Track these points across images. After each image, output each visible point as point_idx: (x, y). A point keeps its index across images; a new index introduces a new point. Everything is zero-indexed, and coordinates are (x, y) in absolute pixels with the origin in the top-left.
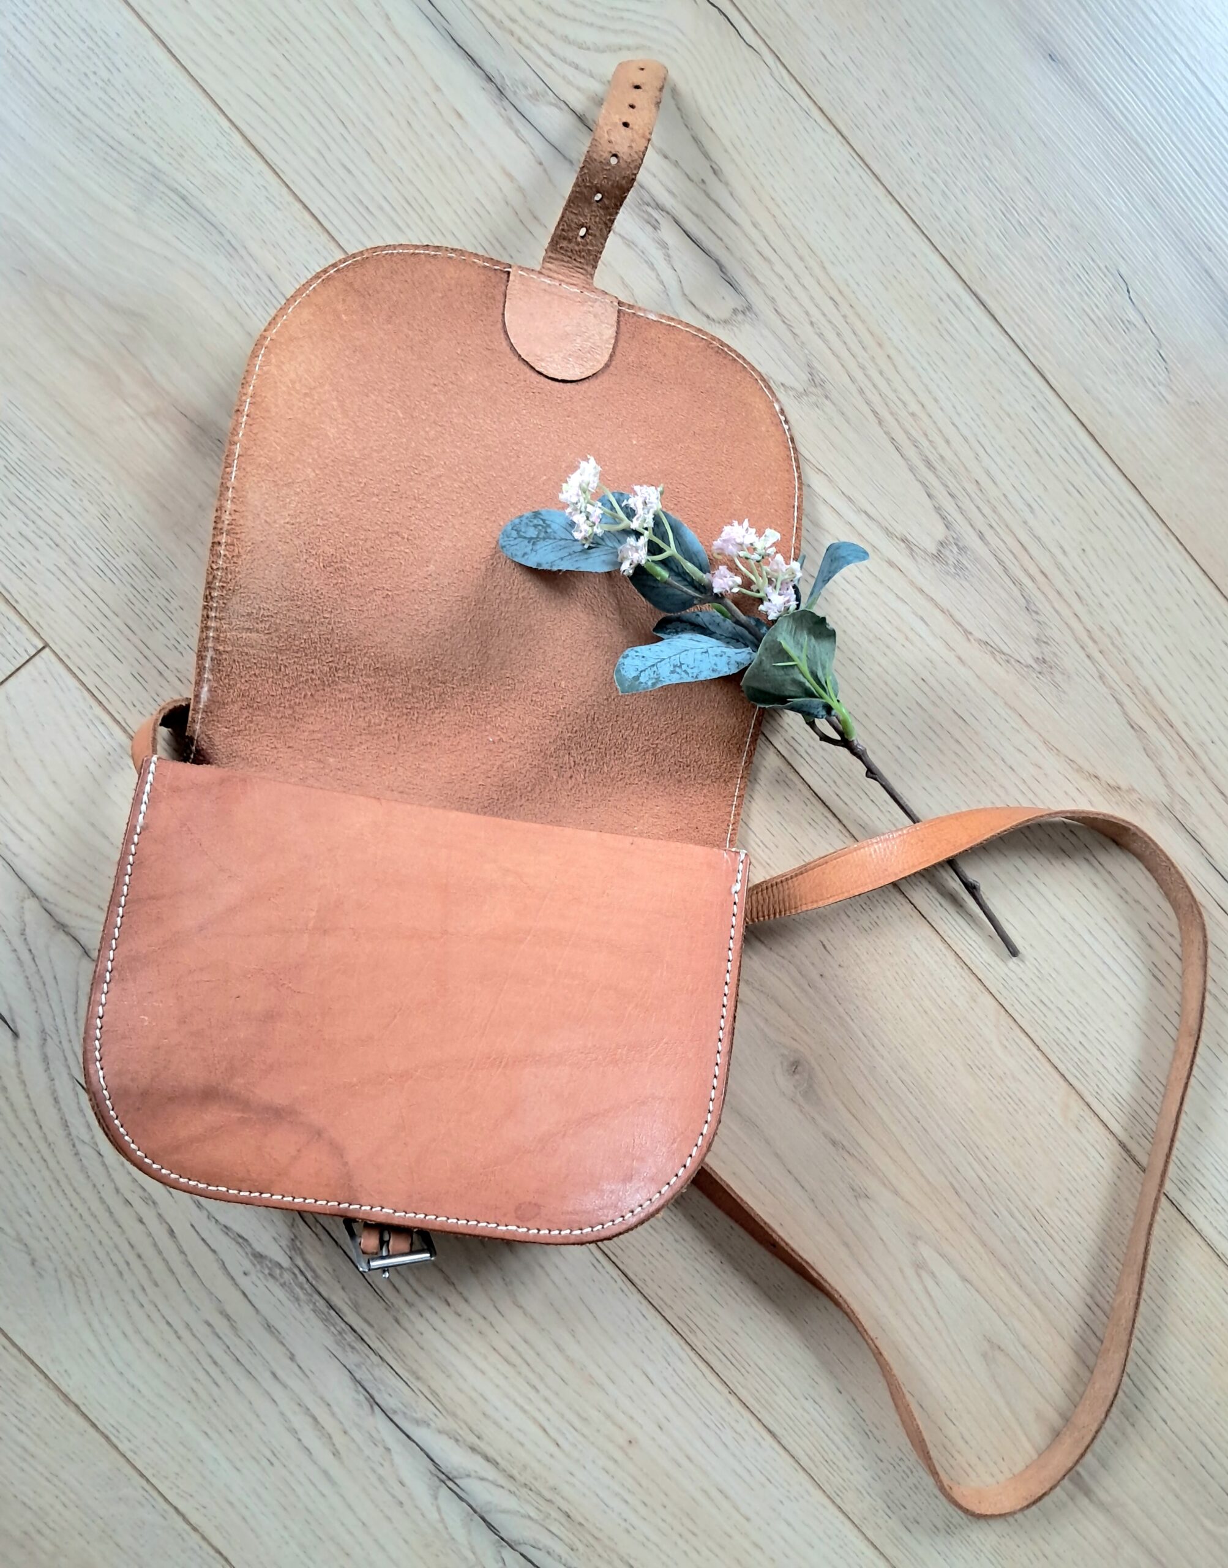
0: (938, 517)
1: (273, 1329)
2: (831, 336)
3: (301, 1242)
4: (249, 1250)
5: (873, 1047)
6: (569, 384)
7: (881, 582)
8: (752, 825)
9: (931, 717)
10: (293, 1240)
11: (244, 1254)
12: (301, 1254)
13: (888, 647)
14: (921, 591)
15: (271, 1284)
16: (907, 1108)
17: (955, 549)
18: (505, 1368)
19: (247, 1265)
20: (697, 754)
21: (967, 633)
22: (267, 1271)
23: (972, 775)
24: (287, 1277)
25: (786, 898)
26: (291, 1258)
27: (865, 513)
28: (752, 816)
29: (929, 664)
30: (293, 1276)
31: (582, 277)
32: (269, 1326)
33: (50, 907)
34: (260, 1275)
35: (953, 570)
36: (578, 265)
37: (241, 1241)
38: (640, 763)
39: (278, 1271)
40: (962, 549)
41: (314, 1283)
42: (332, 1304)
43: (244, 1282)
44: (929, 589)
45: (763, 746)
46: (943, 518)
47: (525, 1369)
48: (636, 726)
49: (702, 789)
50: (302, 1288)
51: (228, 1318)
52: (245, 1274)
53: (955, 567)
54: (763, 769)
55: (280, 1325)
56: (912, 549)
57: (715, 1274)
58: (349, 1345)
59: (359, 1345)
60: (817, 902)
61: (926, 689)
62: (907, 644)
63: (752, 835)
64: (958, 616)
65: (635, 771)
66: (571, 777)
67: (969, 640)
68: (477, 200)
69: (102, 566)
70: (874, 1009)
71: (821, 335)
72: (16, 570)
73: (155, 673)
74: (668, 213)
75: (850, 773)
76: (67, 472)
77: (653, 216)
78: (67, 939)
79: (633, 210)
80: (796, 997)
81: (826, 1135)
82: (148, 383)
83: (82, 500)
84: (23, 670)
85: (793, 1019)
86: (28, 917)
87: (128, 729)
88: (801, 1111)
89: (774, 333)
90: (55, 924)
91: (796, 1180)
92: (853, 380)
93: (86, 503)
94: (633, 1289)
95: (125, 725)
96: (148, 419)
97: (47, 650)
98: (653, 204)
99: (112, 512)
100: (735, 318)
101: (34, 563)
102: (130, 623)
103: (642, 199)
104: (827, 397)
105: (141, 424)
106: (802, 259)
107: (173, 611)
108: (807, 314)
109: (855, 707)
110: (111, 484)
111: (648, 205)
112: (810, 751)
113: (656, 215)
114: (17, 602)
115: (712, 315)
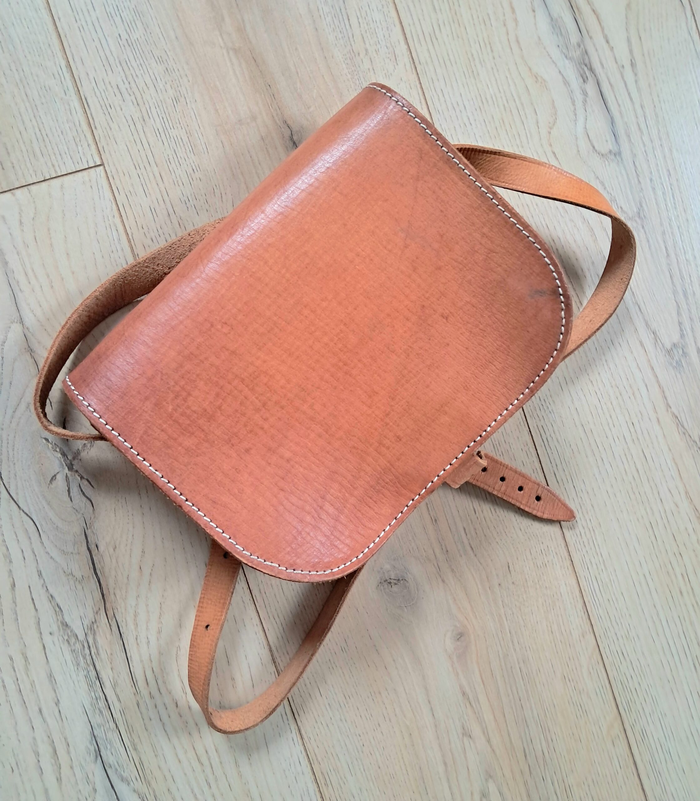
0: (678, 328)
1: (53, 679)
2: (660, 193)
3: (97, 626)
4: (60, 618)
5: (513, 642)
9: (628, 448)
10: (93, 623)
11: (55, 620)
12: (94, 634)
13: (621, 394)
14: (653, 369)
15: (65, 647)
16: (517, 689)
17: (681, 352)
18: (196, 765)
19: (55, 628)
21: (668, 406)
22: (66, 638)
23: (637, 494)
24: (78, 646)
26: (86, 634)
29: (640, 416)
30: (82, 647)
32: (51, 675)
33: (29, 335)
34: (61, 638)
35: (675, 364)
37: (57, 609)
39: (73, 640)
40: (685, 354)
41: (94, 657)
42: (100, 676)
43: (47, 639)
44: (657, 370)
46: (681, 330)
47: (208, 770)
50: (84, 658)
51: (26, 659)
52: (51, 634)
53: (677, 362)
55: (59, 678)
56: (657, 341)
57: (356, 751)
58: (99, 710)
59: (106, 712)
61: (632, 430)
62: (632, 397)
64: (667, 394)
67: (668, 410)
68: (488, 14)
69: (161, 130)
70: (522, 618)
71: (654, 189)
72: (104, 108)
73: (165, 212)
74: (595, 76)
75: (567, 463)
76: (165, 61)
77: (585, 73)
78: (31, 361)
79: (576, 65)
80: (479, 592)
81: (461, 687)
82: (241, 30)
83: (166, 83)
84: (79, 174)
85: (471, 606)
86: (10, 335)
87: (132, 241)
88: (452, 666)
89: (627, 175)
90: (27, 347)
91: (432, 709)
92: (662, 224)
93: (168, 86)
94: (300, 741)
95: (131, 237)
96: (231, 53)
97: (102, 167)
98: (589, 66)
99: (182, 99)
100: (609, 155)
101: (118, 109)
102: (163, 174)
103: (583, 61)
104: (643, 227)
105: (225, 54)
106: (660, 139)
107: (194, 179)
108: (651, 173)
109: (587, 423)
110: (189, 81)
111: (586, 65)
112: (549, 439)
113: (588, 73)
114: (96, 128)
115: (596, 148)
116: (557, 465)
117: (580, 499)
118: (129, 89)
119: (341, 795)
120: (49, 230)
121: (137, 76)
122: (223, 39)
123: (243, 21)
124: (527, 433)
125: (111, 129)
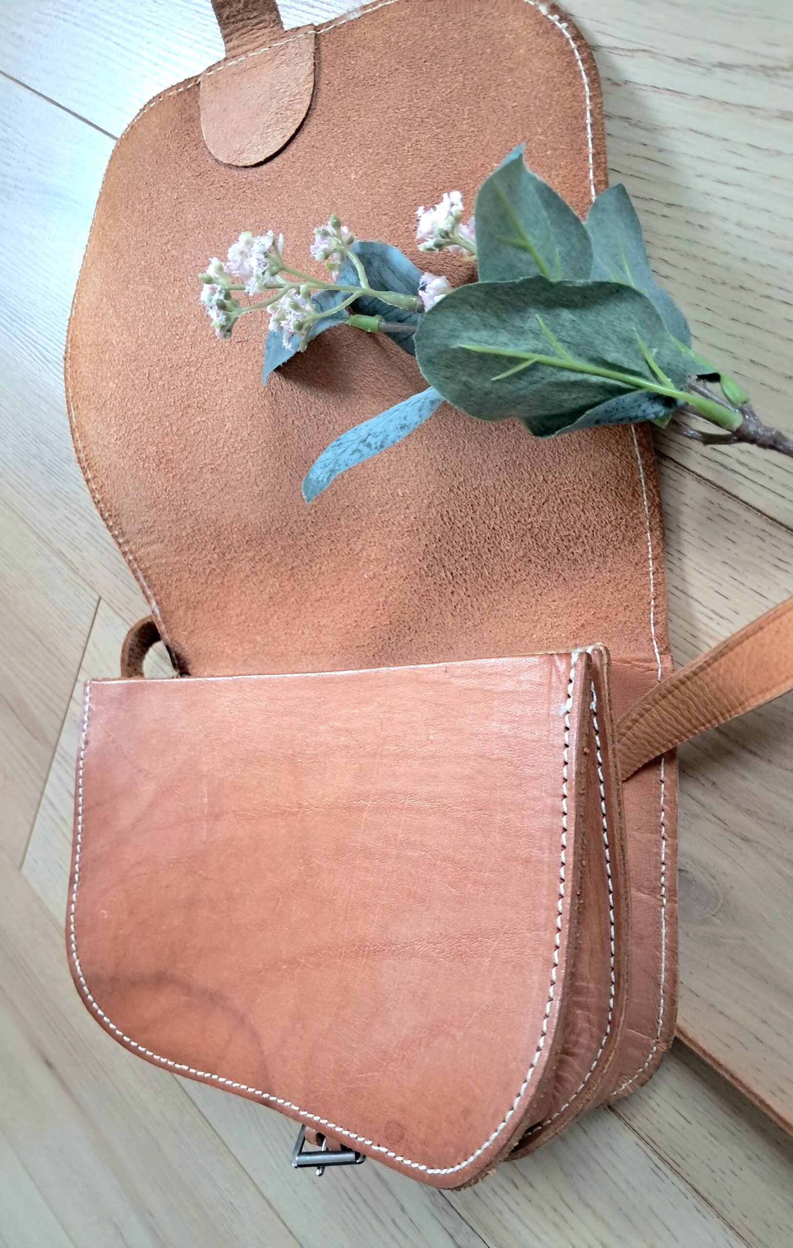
7: (779, 153)
8: (692, 591)
20: (583, 518)
25: (719, 694)
27: (722, 65)
28: (689, 579)
31: (267, 30)
36: (255, 21)
38: (521, 553)
45: (674, 475)
48: (497, 509)
49: (605, 562)
54: (683, 508)
60: (768, 690)
63: (696, 605)
65: (518, 565)
66: (452, 593)
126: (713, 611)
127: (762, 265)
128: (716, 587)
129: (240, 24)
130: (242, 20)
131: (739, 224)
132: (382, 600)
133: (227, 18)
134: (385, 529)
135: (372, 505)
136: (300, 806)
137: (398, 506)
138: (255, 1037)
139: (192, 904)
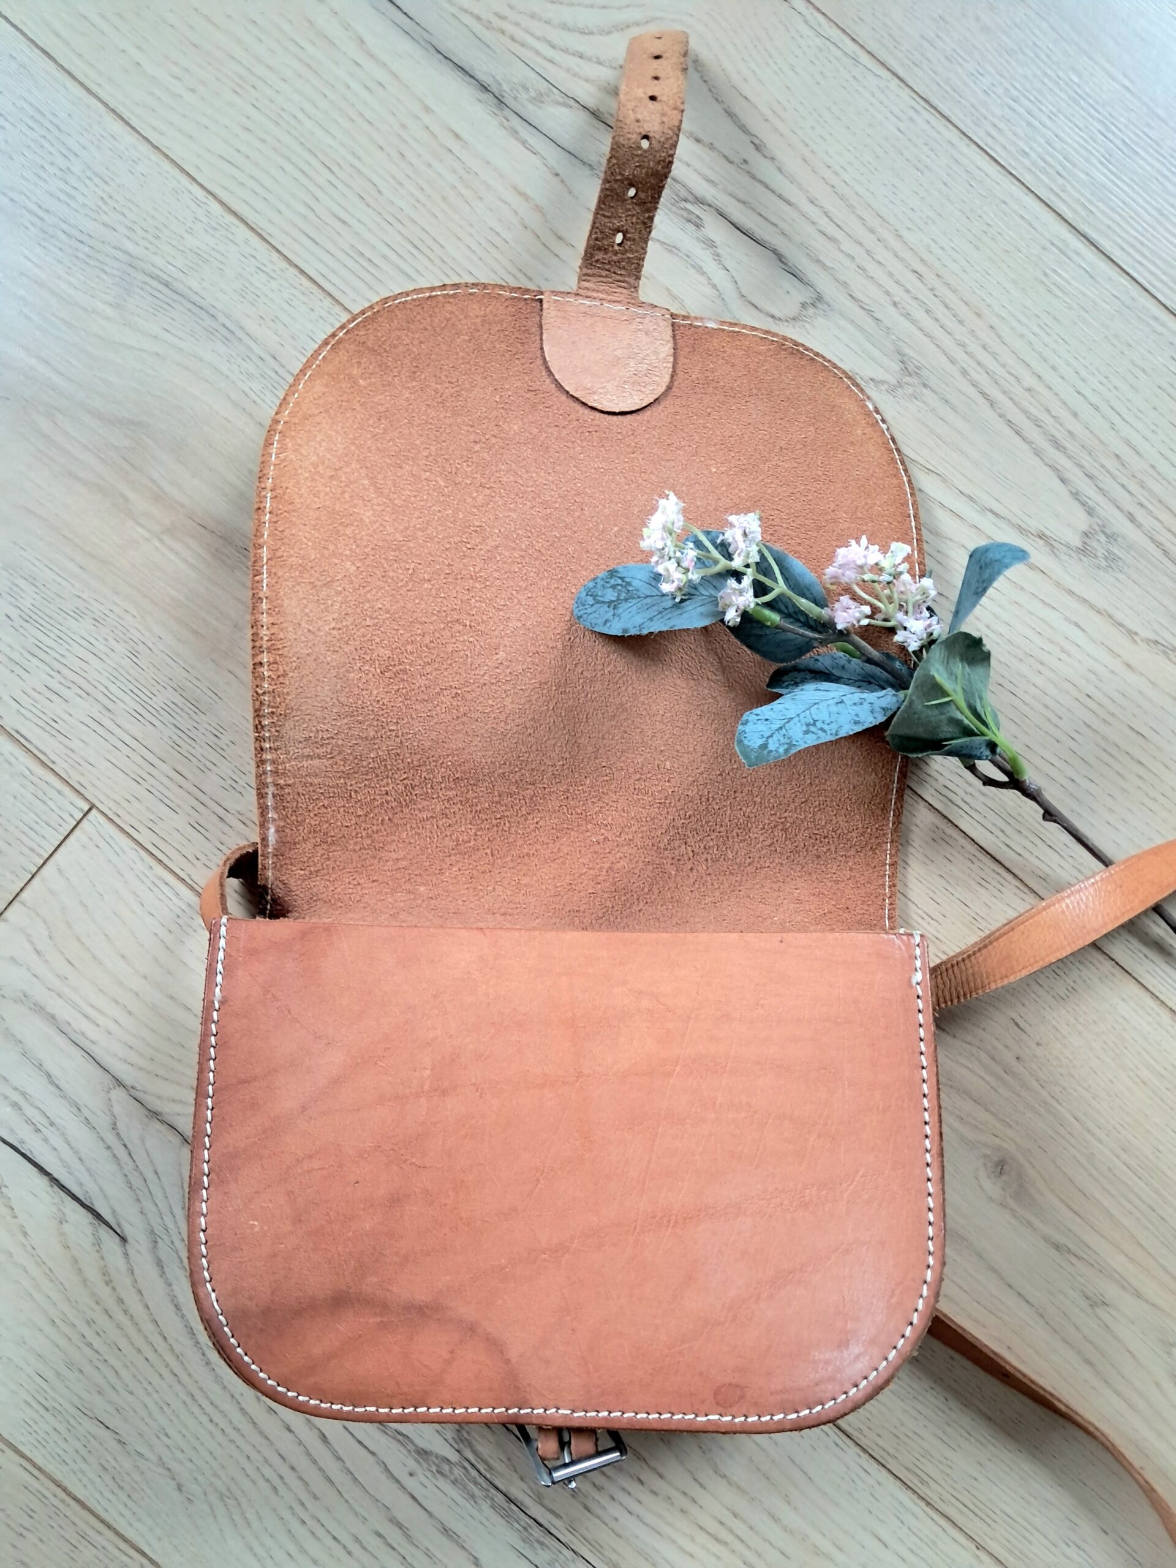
0: (1076, 504)
1: (450, 1533)
3: (467, 1432)
4: (411, 1447)
5: (1089, 1131)
6: (629, 416)
7: (1022, 589)
8: (912, 895)
9: (1103, 738)
10: (458, 1430)
11: (405, 1452)
12: (471, 1446)
13: (1042, 664)
14: (1071, 593)
15: (442, 1482)
17: (1103, 538)
18: (716, 1548)
19: (412, 1464)
20: (834, 822)
21: (1132, 634)
22: (434, 1469)
23: (1161, 799)
24: (458, 1472)
25: (971, 979)
26: (458, 1451)
27: (991, 511)
28: (910, 885)
29: (1092, 677)
30: (463, 1471)
31: (625, 291)
32: (445, 1529)
33: (138, 1095)
34: (428, 1474)
35: (1104, 563)
36: (619, 278)
37: (400, 1438)
38: (769, 842)
39: (446, 1467)
40: (1111, 537)
41: (488, 1476)
42: (512, 1498)
43: (410, 1483)
44: (1079, 589)
45: (910, 800)
46: (1083, 504)
47: (739, 1547)
48: (758, 800)
49: (847, 862)
50: (476, 1483)
51: (400, 1526)
52: (411, 1475)
53: (1106, 558)
54: (914, 828)
55: (458, 1527)
56: (1051, 545)
57: (940, 1413)
58: (538, 1541)
59: (548, 1540)
60: (1007, 976)
61: (1093, 705)
62: (1064, 656)
63: (913, 907)
64: (1118, 616)
65: (764, 852)
66: (691, 869)
67: (1135, 641)
68: (491, 229)
69: (140, 709)
70: (1084, 1088)
71: (907, 315)
72: (48, 728)
73: (215, 819)
74: (710, 206)
75: (1019, 818)
76: (86, 611)
77: (693, 213)
78: (163, 1128)
79: (670, 210)
80: (992, 1087)
81: (1046, 1239)
82: (158, 497)
83: (106, 640)
84: (71, 838)
85: (992, 1113)
86: (117, 1109)
87: (194, 885)
88: (1014, 1216)
89: (852, 322)
90: (147, 1113)
91: (1019, 1294)
92: (953, 362)
93: (112, 642)
94: (848, 1441)
95: (190, 882)
96: (165, 538)
97: (94, 811)
98: (691, 198)
99: (141, 647)
100: (805, 313)
101: (66, 717)
102: (180, 768)
103: (677, 195)
104: (925, 385)
105: (158, 544)
106: (872, 231)
107: (225, 747)
108: (888, 293)
109: (1013, 739)
110: (135, 617)
111: (686, 200)
112: (968, 798)
113: (697, 210)
114: (54, 763)
115: (777, 314)
116: (1003, 831)
117: (1070, 860)
118: (63, 681)
119: (954, 1485)
120: (78, 939)
121: (62, 656)
122: (143, 527)
123: (154, 481)
124: (926, 810)
125: (73, 751)
126: (925, 913)
127: (1001, 662)
128: (932, 894)
129: (604, 273)
130: (609, 271)
131: (988, 627)
132: (607, 865)
133: (597, 261)
134: (635, 796)
135: (631, 770)
136: (580, 1074)
137: (660, 776)
138: (495, 1346)
139: (395, 1201)
